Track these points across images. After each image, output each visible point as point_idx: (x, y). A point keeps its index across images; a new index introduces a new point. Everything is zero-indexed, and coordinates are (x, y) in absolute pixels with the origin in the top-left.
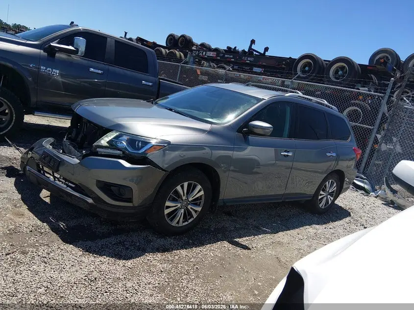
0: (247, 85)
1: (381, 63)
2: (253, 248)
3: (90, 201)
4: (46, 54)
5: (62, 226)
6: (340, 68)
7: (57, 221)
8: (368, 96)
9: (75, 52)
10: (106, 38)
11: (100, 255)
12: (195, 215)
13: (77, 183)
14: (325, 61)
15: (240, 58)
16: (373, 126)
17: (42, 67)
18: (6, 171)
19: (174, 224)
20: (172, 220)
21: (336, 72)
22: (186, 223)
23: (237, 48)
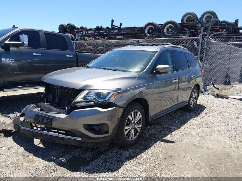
0: (135, 45)
1: (192, 20)
2: (176, 141)
3: (79, 139)
4: (3, 50)
5: (63, 161)
6: (169, 27)
7: (58, 158)
8: (187, 40)
9: (23, 45)
10: (39, 32)
11: (99, 173)
12: (139, 130)
13: (66, 129)
14: (159, 25)
15: (110, 31)
16: (197, 56)
17: (3, 59)
18: (2, 133)
19: (130, 139)
20: (128, 138)
21: (168, 30)
22: (136, 137)
23: (102, 27)
